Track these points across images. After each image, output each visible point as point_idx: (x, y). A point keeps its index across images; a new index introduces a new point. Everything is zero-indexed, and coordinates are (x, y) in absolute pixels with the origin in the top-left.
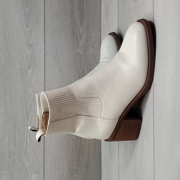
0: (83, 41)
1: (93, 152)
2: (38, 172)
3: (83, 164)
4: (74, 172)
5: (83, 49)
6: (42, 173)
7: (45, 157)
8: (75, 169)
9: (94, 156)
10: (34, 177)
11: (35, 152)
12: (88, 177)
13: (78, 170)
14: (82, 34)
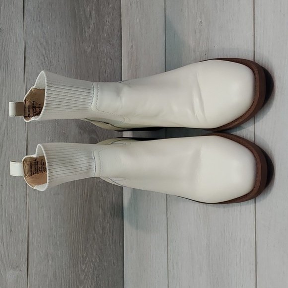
0: (91, 30)
1: (110, 225)
2: (17, 267)
3: (95, 246)
4: (79, 262)
5: (92, 45)
6: (24, 268)
7: (30, 239)
8: (81, 257)
9: (112, 231)
10: (10, 276)
11: (11, 231)
12: (103, 268)
13: (86, 256)
14: (90, 16)
